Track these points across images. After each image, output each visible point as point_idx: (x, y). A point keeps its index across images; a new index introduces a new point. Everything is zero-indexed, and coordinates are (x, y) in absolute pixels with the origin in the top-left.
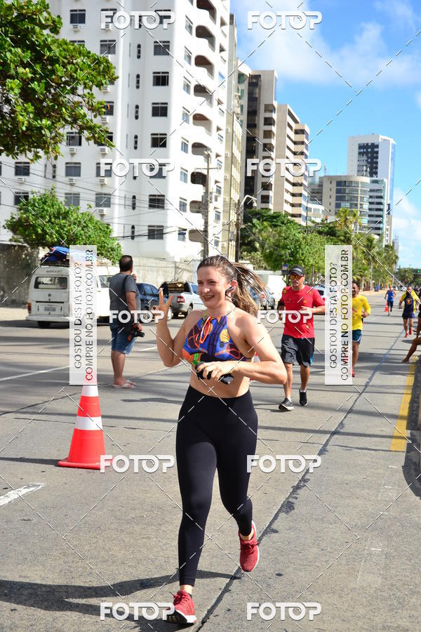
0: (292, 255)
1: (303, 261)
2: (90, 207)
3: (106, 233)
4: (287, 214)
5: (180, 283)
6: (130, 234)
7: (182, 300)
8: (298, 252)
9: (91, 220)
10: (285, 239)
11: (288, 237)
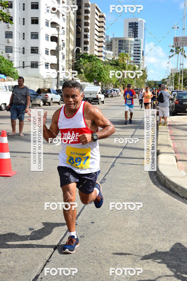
0: (98, 75)
1: (104, 78)
2: (3, 53)
3: (11, 65)
4: (96, 56)
5: (46, 89)
6: (22, 66)
7: (47, 97)
8: (101, 74)
9: (3, 59)
10: (95, 67)
11: (96, 67)
